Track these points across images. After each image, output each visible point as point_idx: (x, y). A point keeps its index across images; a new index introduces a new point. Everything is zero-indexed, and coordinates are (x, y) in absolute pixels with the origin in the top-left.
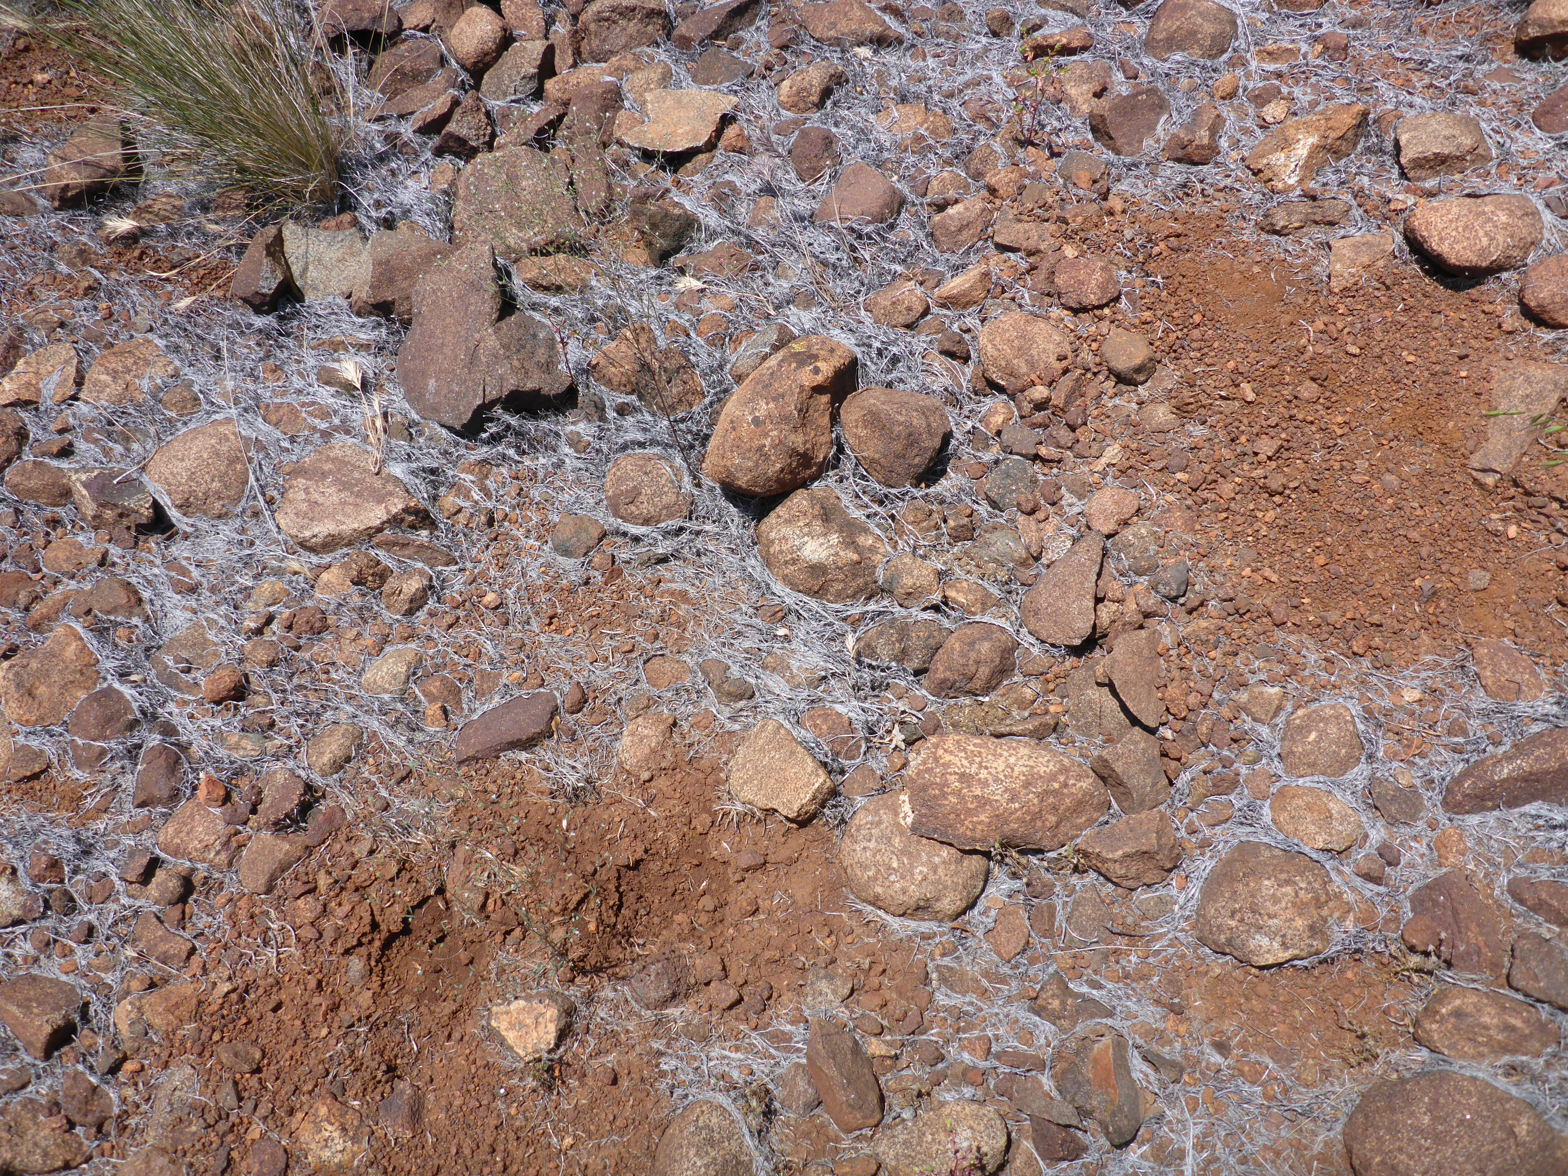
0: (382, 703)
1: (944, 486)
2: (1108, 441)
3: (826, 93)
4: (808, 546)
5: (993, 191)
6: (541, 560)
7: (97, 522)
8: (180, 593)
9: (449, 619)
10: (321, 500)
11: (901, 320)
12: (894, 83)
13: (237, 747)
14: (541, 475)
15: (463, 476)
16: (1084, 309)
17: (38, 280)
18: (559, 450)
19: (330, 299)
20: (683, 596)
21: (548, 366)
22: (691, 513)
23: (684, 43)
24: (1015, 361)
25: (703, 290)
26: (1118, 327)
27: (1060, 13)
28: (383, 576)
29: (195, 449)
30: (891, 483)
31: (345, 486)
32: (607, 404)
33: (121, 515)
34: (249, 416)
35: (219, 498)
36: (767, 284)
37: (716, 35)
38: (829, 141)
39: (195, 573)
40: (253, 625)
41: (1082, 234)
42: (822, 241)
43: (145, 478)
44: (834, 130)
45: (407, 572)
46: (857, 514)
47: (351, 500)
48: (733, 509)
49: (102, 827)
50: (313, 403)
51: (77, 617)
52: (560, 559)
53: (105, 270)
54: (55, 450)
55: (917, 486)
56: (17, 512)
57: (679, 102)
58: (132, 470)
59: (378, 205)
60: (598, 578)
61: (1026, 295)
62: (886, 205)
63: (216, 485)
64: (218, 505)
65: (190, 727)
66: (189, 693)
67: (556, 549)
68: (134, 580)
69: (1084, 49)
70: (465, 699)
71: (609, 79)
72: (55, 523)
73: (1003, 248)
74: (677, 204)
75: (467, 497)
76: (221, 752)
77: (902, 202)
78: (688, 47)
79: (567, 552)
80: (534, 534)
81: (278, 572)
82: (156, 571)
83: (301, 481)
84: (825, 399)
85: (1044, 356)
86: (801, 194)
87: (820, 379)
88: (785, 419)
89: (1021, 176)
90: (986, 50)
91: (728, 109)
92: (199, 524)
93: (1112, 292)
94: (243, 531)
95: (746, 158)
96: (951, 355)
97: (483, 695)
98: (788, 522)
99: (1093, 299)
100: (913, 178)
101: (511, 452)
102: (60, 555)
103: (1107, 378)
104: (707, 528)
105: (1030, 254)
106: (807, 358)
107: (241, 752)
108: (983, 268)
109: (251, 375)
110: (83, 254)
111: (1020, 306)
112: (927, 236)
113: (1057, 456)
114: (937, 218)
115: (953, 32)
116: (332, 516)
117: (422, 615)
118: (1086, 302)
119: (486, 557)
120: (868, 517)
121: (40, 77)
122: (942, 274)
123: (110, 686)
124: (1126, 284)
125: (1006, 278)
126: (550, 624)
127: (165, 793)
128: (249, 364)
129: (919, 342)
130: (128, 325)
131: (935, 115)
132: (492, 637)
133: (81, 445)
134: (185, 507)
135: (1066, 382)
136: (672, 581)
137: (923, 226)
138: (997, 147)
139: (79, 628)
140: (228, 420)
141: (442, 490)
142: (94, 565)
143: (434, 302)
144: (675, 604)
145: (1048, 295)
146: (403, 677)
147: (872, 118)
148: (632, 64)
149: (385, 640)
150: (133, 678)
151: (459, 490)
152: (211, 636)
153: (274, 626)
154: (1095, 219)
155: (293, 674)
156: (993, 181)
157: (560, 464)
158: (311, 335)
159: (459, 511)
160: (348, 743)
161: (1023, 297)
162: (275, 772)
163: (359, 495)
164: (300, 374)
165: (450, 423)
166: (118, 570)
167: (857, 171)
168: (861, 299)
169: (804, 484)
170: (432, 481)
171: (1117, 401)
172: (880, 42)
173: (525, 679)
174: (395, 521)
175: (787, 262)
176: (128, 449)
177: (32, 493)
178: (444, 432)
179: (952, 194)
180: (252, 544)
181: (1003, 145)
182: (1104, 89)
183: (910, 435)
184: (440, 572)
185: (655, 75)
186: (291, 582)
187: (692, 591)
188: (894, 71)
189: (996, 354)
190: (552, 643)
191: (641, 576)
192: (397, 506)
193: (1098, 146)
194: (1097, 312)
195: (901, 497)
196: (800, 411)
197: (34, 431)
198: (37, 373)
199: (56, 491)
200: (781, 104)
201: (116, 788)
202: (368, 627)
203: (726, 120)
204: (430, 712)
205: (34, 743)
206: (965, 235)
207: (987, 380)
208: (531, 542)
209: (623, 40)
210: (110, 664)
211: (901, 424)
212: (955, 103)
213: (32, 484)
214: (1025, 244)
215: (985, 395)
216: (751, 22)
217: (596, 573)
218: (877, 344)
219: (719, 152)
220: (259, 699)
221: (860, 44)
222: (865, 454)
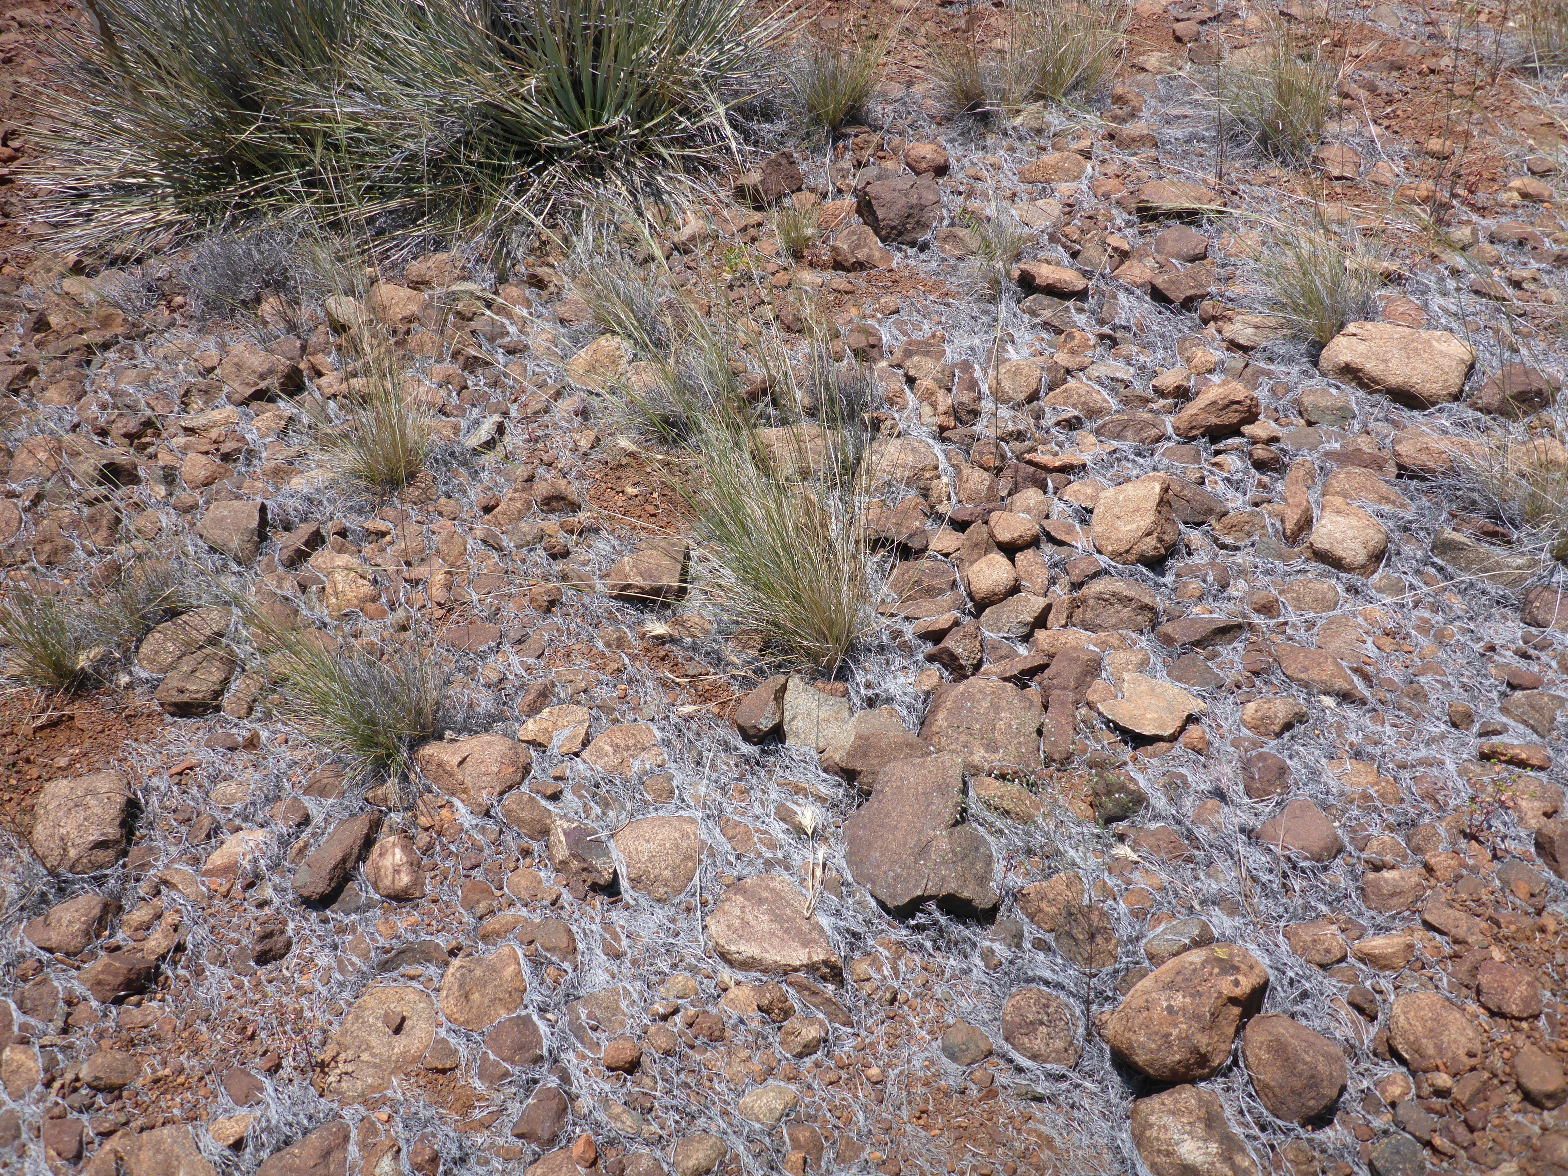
0: (751, 1131)
1: (1328, 1135)
2: (1505, 1155)
3: (1288, 726)
4: (1186, 1144)
5: (1429, 869)
6: (927, 1054)
7: (562, 867)
8: (607, 955)
9: (832, 1076)
10: (753, 923)
11: (1317, 958)
12: (1352, 738)
13: (617, 1118)
14: (947, 975)
15: (880, 949)
16: (1503, 1015)
17: (577, 647)
18: (971, 959)
19: (807, 749)
20: (1049, 1142)
21: (983, 880)
22: (1077, 1065)
23: (1168, 640)
24: (1424, 1041)
25: (1136, 863)
26: (1533, 1044)
27: (1522, 727)
28: (787, 1013)
29: (660, 837)
30: (1280, 1113)
31: (777, 918)
32: (1026, 934)
33: (584, 870)
34: (710, 823)
35: (666, 885)
36: (1197, 878)
37: (1197, 643)
38: (1283, 771)
39: (625, 942)
40: (661, 1011)
41: (1513, 943)
42: (1256, 858)
43: (612, 844)
44: (1288, 762)
45: (810, 1019)
46: (1237, 1130)
47: (780, 934)
48: (1117, 1079)
49: (480, 1141)
50: (766, 832)
51: (522, 943)
52: (944, 1058)
53: (634, 658)
54: (549, 793)
55: (1303, 1126)
56: (501, 832)
57: (1153, 690)
58: (603, 835)
59: (868, 686)
60: (974, 1092)
61: (1445, 980)
62: (1326, 849)
63: (667, 873)
64: (662, 890)
65: (583, 1081)
66: (590, 1049)
67: (944, 1049)
68: (574, 929)
69: (1541, 768)
70: (825, 1159)
71: (1092, 648)
72: (526, 853)
73: (1429, 926)
74: (1132, 779)
75: (879, 970)
76: (600, 1116)
77: (1340, 850)
78: (1169, 645)
79: (953, 1057)
80: (927, 1027)
81: (694, 970)
82: (594, 927)
83: (740, 899)
84: (1236, 1011)
85: (1454, 1047)
86: (1245, 808)
87: (1238, 992)
88: (1197, 1017)
89: (1460, 865)
90: (1443, 736)
91: (1195, 711)
92: (641, 900)
93: (1534, 1009)
94: (673, 921)
95: (1202, 759)
96: (1361, 1010)
97: (844, 1161)
98: (1172, 1113)
99: (1514, 1009)
100: (1353, 830)
101: (929, 944)
102: (523, 883)
103: (1514, 1091)
104: (1087, 1084)
105: (1456, 941)
106: (1228, 967)
107: (619, 1125)
108: (1408, 939)
109: (722, 789)
110: (621, 642)
111: (1437, 987)
112: (1357, 888)
113: (1451, 1152)
114: (1371, 876)
115: (1415, 711)
116: (760, 941)
117: (808, 1061)
118: (1506, 1009)
119: (880, 1030)
120: (1247, 1136)
121: (630, 490)
122: (1364, 929)
123: (529, 1016)
124: (1548, 1005)
125: (1428, 956)
126: (919, 1118)
127: (546, 1136)
128: (723, 780)
129: (1331, 985)
130: (636, 709)
131: (1388, 782)
132: (865, 1109)
133: (568, 795)
134: (635, 882)
135: (1472, 1082)
136: (1043, 1122)
137: (1356, 879)
138: (1442, 831)
139: (520, 953)
140: (692, 820)
141: (857, 955)
142: (546, 903)
143: (898, 787)
144: (1040, 1147)
145: (1467, 986)
146: (778, 1114)
147: (1324, 761)
148: (1116, 643)
149: (770, 1072)
150: (549, 1016)
151: (874, 961)
152: (623, 1004)
153: (678, 1018)
154: (1528, 933)
155: (682, 1069)
156: (1432, 861)
157: (967, 972)
158: (781, 773)
159: (868, 980)
160: (713, 1156)
161: (1441, 980)
162: (641, 1155)
163: (787, 931)
164: (762, 802)
165: (883, 898)
166: (565, 914)
167: (1305, 807)
168: (1282, 924)
169: (1193, 1081)
170: (851, 943)
171: (1520, 1117)
172: (1346, 697)
173: (884, 1163)
174: (811, 968)
175: (1220, 865)
176: (604, 814)
177: (519, 821)
178: (873, 904)
179: (1389, 858)
180: (677, 935)
181: (1447, 831)
182: (1556, 812)
183: (1312, 1077)
184: (836, 1029)
185: (1135, 659)
186: (702, 983)
187: (1058, 1141)
188: (1352, 726)
189: (1407, 1026)
190: (916, 1137)
191: (1014, 1107)
192: (819, 956)
193: (1539, 861)
194: (1516, 1023)
195: (1286, 1132)
196: (1212, 1014)
197: (535, 770)
198: (554, 723)
199: (538, 827)
200: (1242, 721)
201: (502, 1110)
202: (759, 1053)
203: (1191, 719)
204: (793, 1159)
205: (453, 1041)
206: (1394, 901)
207: (1390, 1046)
208: (924, 1033)
209: (1114, 621)
210: (538, 998)
211: (1306, 1063)
212: (1405, 775)
213: (524, 815)
214: (1453, 931)
215: (1384, 1060)
216: (1230, 642)
217: (973, 1087)
218: (1290, 974)
219: (1177, 745)
220: (647, 1081)
221: (1327, 693)
222: (1261, 1077)
